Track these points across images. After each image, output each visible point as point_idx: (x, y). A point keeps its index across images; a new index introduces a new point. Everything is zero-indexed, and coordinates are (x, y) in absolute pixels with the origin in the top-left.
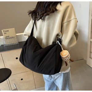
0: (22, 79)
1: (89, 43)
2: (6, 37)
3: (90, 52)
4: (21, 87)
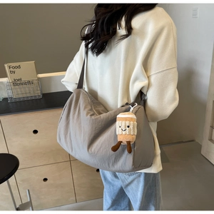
2: (15, 80)
4: (42, 197)
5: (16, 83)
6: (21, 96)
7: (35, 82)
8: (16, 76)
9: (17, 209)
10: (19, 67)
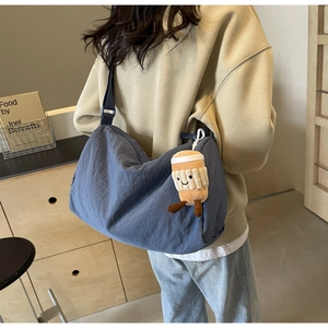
0: (76, 273)
1: (312, 134)
2: (10, 124)
3: (317, 165)
4: (74, 300)
5: (13, 128)
6: (22, 148)
7: (42, 124)
8: (12, 117)
9: (40, 321)
10: (15, 103)
